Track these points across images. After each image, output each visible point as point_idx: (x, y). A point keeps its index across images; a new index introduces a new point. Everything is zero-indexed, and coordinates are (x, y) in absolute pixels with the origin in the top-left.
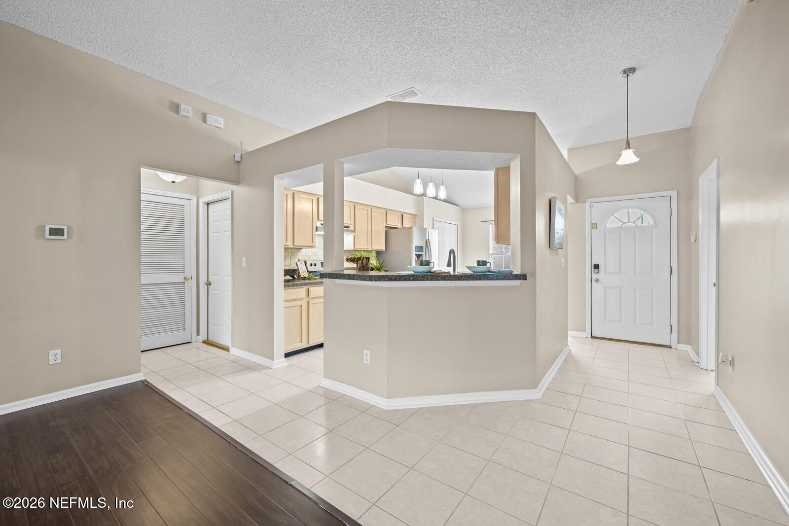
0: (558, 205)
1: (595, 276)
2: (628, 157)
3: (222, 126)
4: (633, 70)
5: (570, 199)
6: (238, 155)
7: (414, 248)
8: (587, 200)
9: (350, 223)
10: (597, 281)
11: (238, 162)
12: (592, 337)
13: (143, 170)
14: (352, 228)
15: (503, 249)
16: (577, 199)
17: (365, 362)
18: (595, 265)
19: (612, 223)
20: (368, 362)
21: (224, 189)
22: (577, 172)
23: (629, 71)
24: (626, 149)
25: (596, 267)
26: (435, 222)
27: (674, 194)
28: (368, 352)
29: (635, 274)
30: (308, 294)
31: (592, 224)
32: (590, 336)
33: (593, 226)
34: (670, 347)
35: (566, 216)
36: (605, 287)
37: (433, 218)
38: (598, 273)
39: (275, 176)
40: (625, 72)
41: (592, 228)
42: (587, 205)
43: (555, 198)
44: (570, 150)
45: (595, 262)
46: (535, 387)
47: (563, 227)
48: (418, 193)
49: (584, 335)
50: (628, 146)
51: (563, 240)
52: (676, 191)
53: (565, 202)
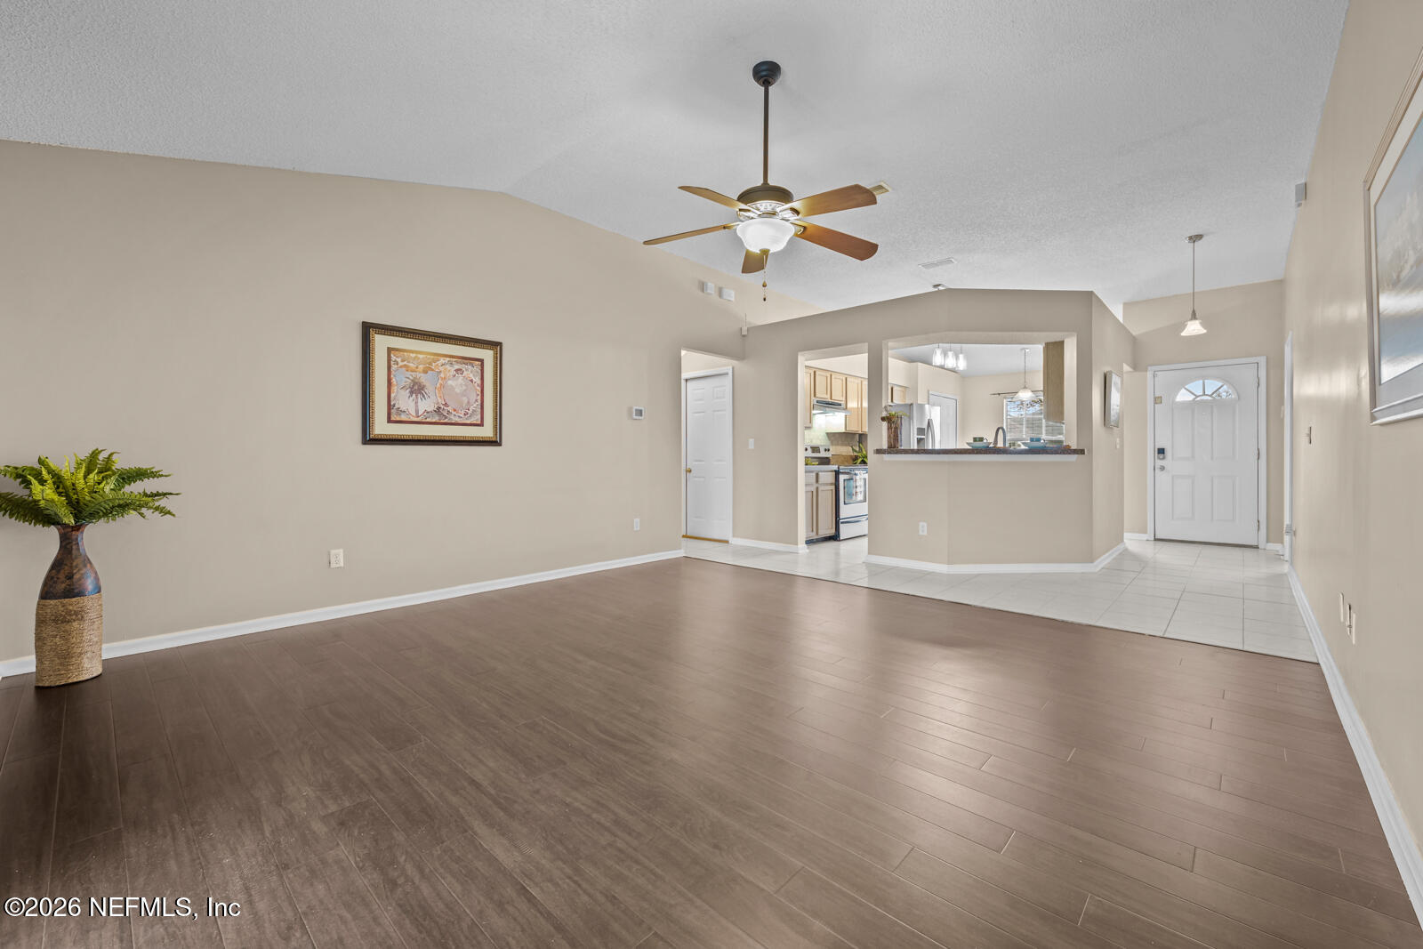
0: (1115, 379)
1: (1159, 463)
2: (1194, 328)
3: (733, 299)
4: (1199, 237)
5: (1126, 368)
6: (745, 329)
7: (916, 430)
8: (1149, 368)
9: (841, 399)
10: (1162, 468)
11: (744, 336)
12: (1155, 540)
13: (683, 353)
14: (843, 406)
15: (1021, 431)
16: (1136, 367)
17: (921, 533)
18: (1159, 449)
19: (1183, 396)
20: (925, 533)
21: (725, 365)
22: (1134, 334)
23: (1195, 238)
24: (1191, 320)
25: (1161, 451)
26: (931, 396)
27: (1262, 360)
28: (925, 524)
29: (1212, 458)
30: (817, 481)
31: (1155, 398)
32: (1153, 539)
33: (1157, 400)
34: (1257, 547)
35: (1122, 391)
36: (1173, 477)
37: (928, 391)
38: (1164, 458)
39: (800, 354)
40: (1190, 238)
41: (1155, 403)
42: (1149, 374)
43: (1111, 372)
44: (1127, 306)
45: (1159, 445)
46: (1092, 562)
47: (1119, 403)
48: (938, 364)
49: (1145, 537)
50: (1194, 317)
51: (1119, 417)
52: (1265, 357)
53: (1121, 375)
